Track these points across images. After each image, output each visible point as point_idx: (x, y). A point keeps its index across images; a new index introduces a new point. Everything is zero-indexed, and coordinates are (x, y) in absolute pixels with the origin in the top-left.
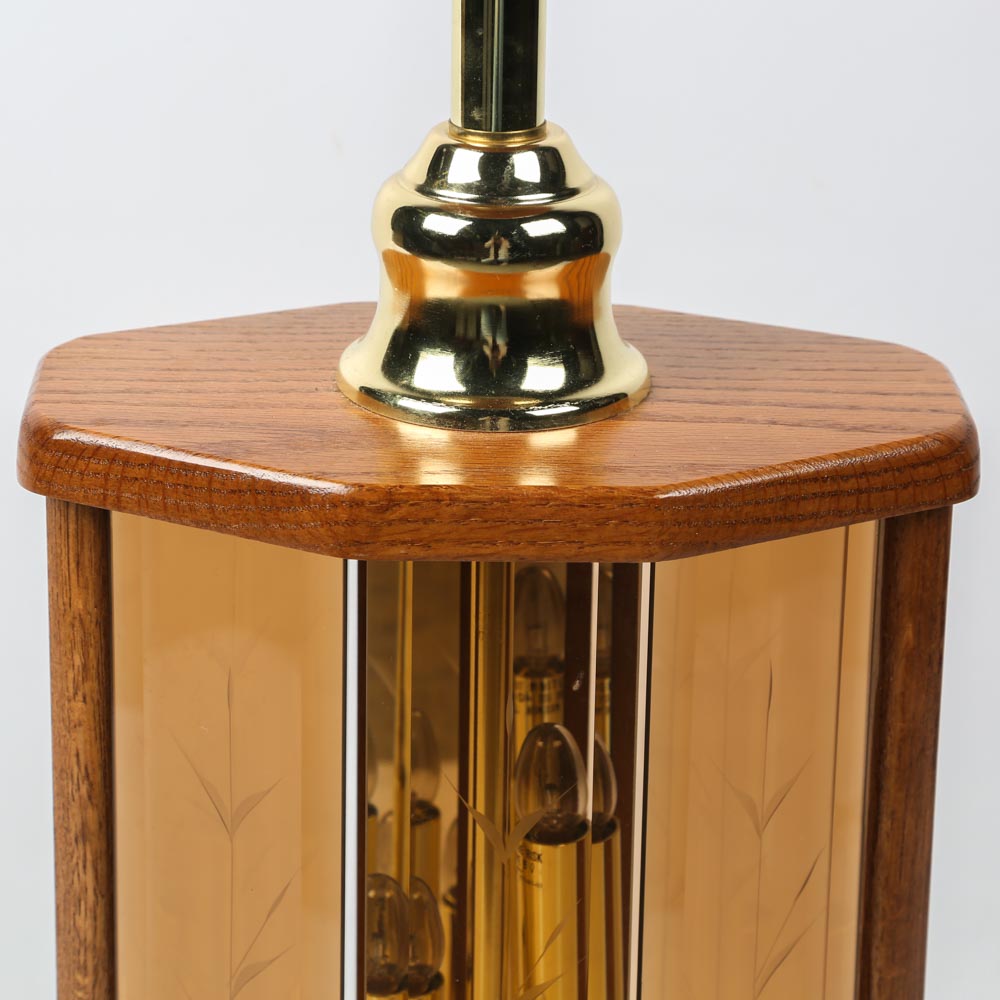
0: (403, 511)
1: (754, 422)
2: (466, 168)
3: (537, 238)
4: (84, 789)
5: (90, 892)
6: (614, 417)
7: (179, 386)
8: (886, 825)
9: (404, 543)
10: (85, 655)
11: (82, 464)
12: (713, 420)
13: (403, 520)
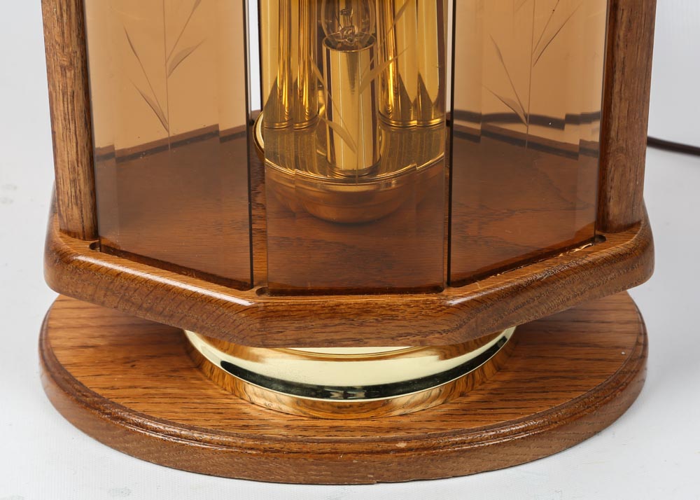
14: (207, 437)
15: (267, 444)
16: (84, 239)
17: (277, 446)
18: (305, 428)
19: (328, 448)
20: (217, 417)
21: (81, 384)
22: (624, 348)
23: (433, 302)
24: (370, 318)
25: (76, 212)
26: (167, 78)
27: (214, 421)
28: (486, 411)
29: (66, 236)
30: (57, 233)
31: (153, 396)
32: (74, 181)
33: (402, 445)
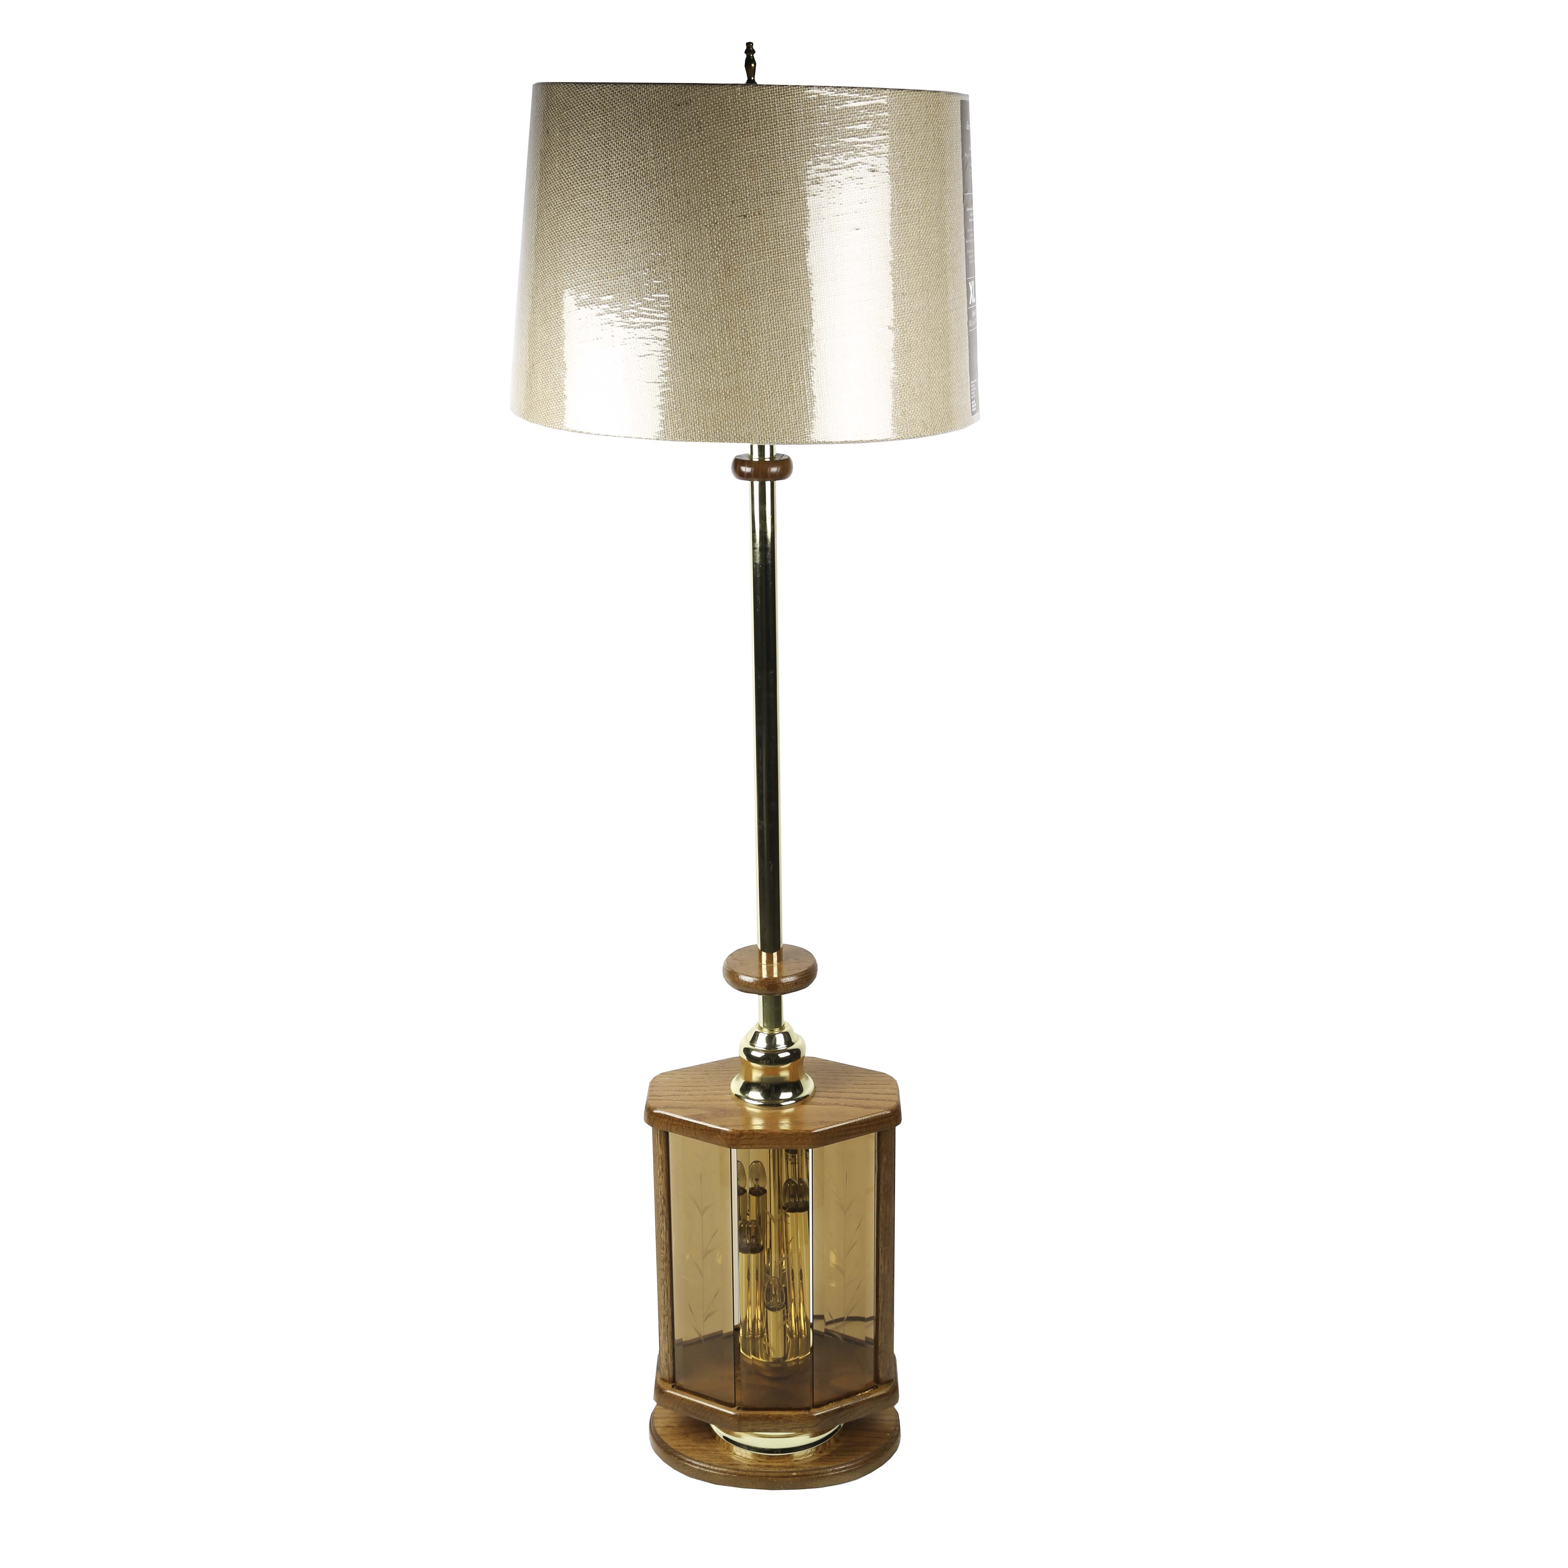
0: (745, 1136)
1: (840, 1105)
2: (762, 1043)
3: (782, 1058)
4: (663, 1201)
5: (665, 1228)
6: (804, 1104)
7: (687, 1093)
8: (881, 1209)
9: (745, 1145)
10: (662, 1166)
11: (661, 1120)
12: (830, 1104)
13: (745, 1139)
14: (716, 1468)
15: (740, 1472)
16: (670, 1383)
17: (744, 1473)
18: (756, 1466)
19: (765, 1474)
20: (721, 1460)
21: (666, 1444)
22: (888, 1432)
23: (806, 1415)
24: (781, 1421)
25: (667, 1372)
26: (704, 1322)
27: (719, 1462)
28: (829, 1460)
29: (662, 1381)
30: (659, 1380)
31: (695, 1450)
32: (666, 1360)
33: (794, 1474)
